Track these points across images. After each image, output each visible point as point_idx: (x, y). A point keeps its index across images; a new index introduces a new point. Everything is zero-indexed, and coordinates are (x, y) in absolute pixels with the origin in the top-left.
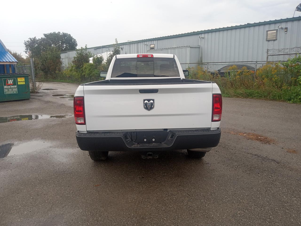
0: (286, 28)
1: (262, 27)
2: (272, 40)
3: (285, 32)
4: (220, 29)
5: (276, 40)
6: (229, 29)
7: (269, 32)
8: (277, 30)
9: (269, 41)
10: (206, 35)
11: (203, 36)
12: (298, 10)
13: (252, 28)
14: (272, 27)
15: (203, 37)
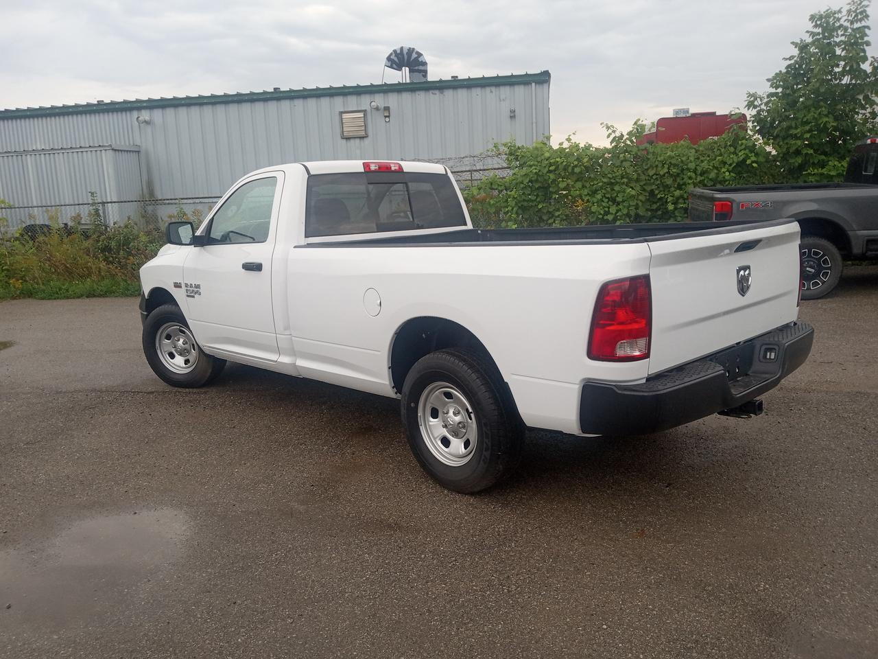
0: (387, 109)
1: (325, 102)
2: (357, 138)
3: (386, 117)
4: (200, 97)
5: (366, 137)
6: (230, 99)
7: (345, 116)
8: (365, 111)
9: (348, 139)
10: (157, 115)
11: (145, 115)
12: (391, 67)
13: (285, 104)
14: (352, 102)
15: (147, 118)
